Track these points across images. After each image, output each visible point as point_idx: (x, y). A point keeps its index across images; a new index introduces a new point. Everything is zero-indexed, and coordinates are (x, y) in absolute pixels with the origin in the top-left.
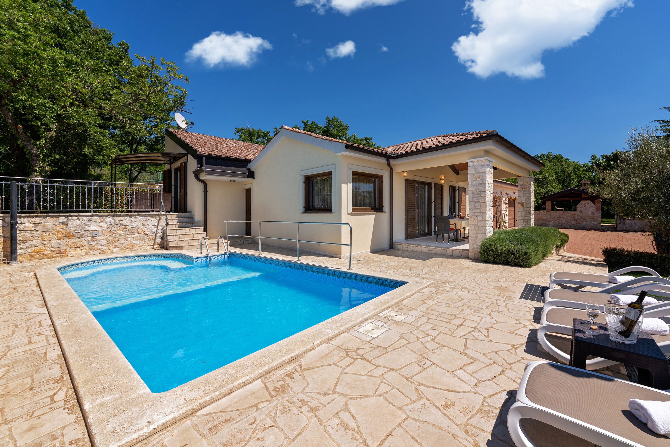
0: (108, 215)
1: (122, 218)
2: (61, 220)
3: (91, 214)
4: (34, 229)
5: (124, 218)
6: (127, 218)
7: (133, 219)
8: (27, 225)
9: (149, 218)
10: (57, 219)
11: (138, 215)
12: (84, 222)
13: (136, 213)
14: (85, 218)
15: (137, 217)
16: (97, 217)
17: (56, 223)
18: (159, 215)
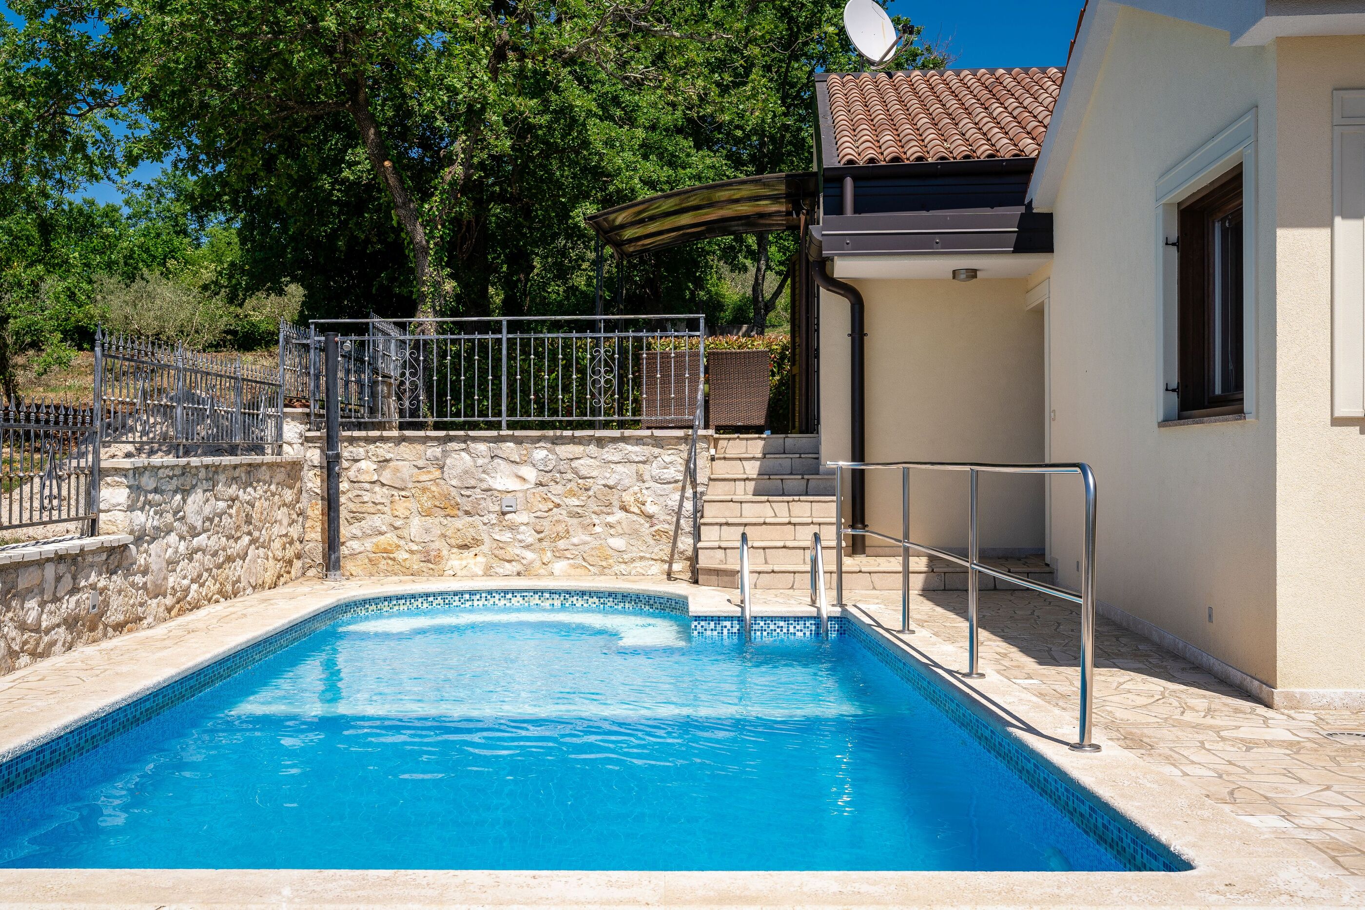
0: (539, 439)
1: (578, 450)
2: (430, 452)
3: (494, 433)
4: (375, 478)
5: (581, 448)
6: (592, 449)
7: (609, 452)
8: (363, 464)
9: (657, 451)
10: (420, 447)
11: (623, 439)
12: (480, 462)
13: (616, 433)
14: (482, 447)
15: (622, 445)
16: (511, 445)
17: (421, 463)
18: (685, 439)
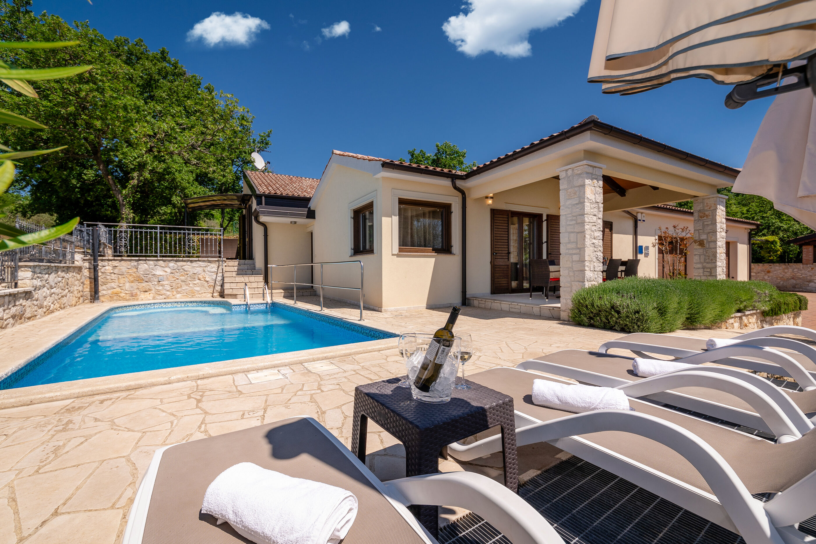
0: (171, 260)
1: (184, 263)
2: (132, 264)
3: (156, 258)
4: (112, 271)
5: (185, 263)
6: (189, 263)
7: (194, 264)
8: (107, 268)
9: (209, 264)
10: (129, 263)
11: (199, 261)
12: (151, 267)
13: (197, 259)
14: (151, 262)
15: (198, 262)
16: (162, 262)
17: (129, 267)
18: (218, 261)
